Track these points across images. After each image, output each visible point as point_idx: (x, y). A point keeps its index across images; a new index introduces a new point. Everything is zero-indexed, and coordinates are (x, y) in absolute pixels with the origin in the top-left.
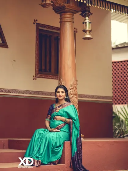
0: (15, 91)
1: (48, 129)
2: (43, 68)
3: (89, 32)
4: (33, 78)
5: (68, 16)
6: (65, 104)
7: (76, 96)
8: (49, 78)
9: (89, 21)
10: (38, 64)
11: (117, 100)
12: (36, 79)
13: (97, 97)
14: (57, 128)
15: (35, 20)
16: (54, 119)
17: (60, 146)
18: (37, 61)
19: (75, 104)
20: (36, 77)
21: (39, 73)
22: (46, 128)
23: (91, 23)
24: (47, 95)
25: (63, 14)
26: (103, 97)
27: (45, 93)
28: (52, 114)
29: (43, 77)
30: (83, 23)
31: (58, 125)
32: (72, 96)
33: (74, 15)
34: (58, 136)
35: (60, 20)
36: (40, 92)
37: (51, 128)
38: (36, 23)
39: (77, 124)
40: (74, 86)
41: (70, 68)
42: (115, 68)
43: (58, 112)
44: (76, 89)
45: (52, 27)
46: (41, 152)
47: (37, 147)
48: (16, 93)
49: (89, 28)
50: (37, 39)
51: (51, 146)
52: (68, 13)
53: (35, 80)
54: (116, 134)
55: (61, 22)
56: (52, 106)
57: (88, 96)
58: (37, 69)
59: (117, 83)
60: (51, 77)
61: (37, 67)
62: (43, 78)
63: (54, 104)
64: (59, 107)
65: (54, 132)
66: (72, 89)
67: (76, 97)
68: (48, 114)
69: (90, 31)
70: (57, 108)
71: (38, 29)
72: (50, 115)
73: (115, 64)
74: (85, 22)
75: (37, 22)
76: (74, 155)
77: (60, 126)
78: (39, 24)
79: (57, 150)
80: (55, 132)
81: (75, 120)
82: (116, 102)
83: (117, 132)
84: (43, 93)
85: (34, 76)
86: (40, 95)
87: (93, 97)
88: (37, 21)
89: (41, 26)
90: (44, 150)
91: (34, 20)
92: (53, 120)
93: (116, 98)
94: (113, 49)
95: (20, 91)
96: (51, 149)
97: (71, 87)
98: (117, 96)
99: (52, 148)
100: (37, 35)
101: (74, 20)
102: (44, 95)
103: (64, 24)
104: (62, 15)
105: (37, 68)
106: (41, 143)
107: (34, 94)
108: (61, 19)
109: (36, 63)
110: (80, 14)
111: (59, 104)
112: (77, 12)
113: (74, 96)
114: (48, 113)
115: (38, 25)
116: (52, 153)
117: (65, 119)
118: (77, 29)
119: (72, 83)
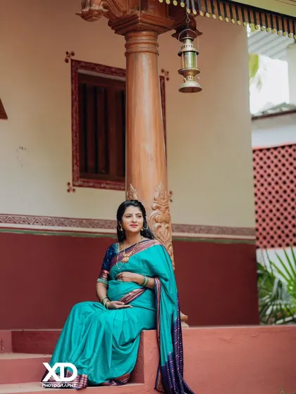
0: (26, 219)
1: (103, 304)
2: (91, 164)
3: (194, 76)
4: (67, 188)
5: (143, 38)
6: (143, 244)
7: (167, 225)
8: (104, 188)
9: (194, 50)
10: (78, 154)
11: (268, 238)
12: (74, 190)
13: (218, 229)
14: (124, 300)
15: (69, 52)
16: (116, 279)
17: (132, 341)
18: (75, 148)
19: (166, 243)
20: (74, 185)
21: (81, 177)
22: (99, 300)
23: (198, 54)
24: (101, 228)
25: (132, 34)
26: (234, 231)
27: (96, 221)
28: (113, 269)
29: (91, 184)
30: (180, 55)
31: (128, 293)
32: (157, 225)
33: (159, 35)
34: (126, 319)
35: (124, 50)
36: (84, 221)
37: (110, 299)
38: (72, 61)
39: (171, 288)
40: (162, 201)
41: (152, 159)
42: (261, 163)
43: (127, 262)
44: (167, 208)
45: (110, 67)
46: (88, 356)
47: (78, 346)
48: (29, 224)
49: (193, 64)
50: (74, 97)
51: (111, 342)
52: (144, 32)
53: (71, 192)
54: (267, 317)
55: (127, 54)
56: (112, 249)
57: (197, 229)
58: (75, 168)
59: (267, 198)
60: (109, 184)
61: (75, 162)
62: (89, 187)
63: (117, 244)
64: (127, 250)
65: (116, 309)
66: (158, 208)
67: (167, 228)
68: (103, 269)
69: (196, 72)
70: (124, 254)
71: (75, 72)
72: (108, 270)
73: (261, 155)
74: (184, 52)
75: (73, 58)
76: (167, 361)
77: (130, 294)
78: (79, 62)
79: (125, 350)
80: (120, 308)
81: (166, 280)
82: (265, 242)
83: (268, 312)
84: (91, 223)
85: (69, 184)
86: (84, 227)
87: (209, 229)
88: (73, 54)
89: (82, 67)
90: (94, 350)
91: (67, 53)
92: (115, 281)
93: (264, 233)
94: (254, 118)
95: (36, 220)
96: (111, 348)
97: (155, 205)
98: (268, 228)
99: (113, 347)
100: (75, 88)
101: (158, 49)
102: (93, 227)
103: (136, 59)
104: (130, 37)
105: (76, 164)
106: (88, 335)
107: (70, 226)
108: (127, 46)
109: (74, 153)
110: (173, 35)
111: (129, 243)
112: (165, 29)
113: (163, 225)
114: (103, 265)
115: (76, 64)
116: (113, 359)
117: (143, 277)
118: (168, 73)
119: (156, 195)
